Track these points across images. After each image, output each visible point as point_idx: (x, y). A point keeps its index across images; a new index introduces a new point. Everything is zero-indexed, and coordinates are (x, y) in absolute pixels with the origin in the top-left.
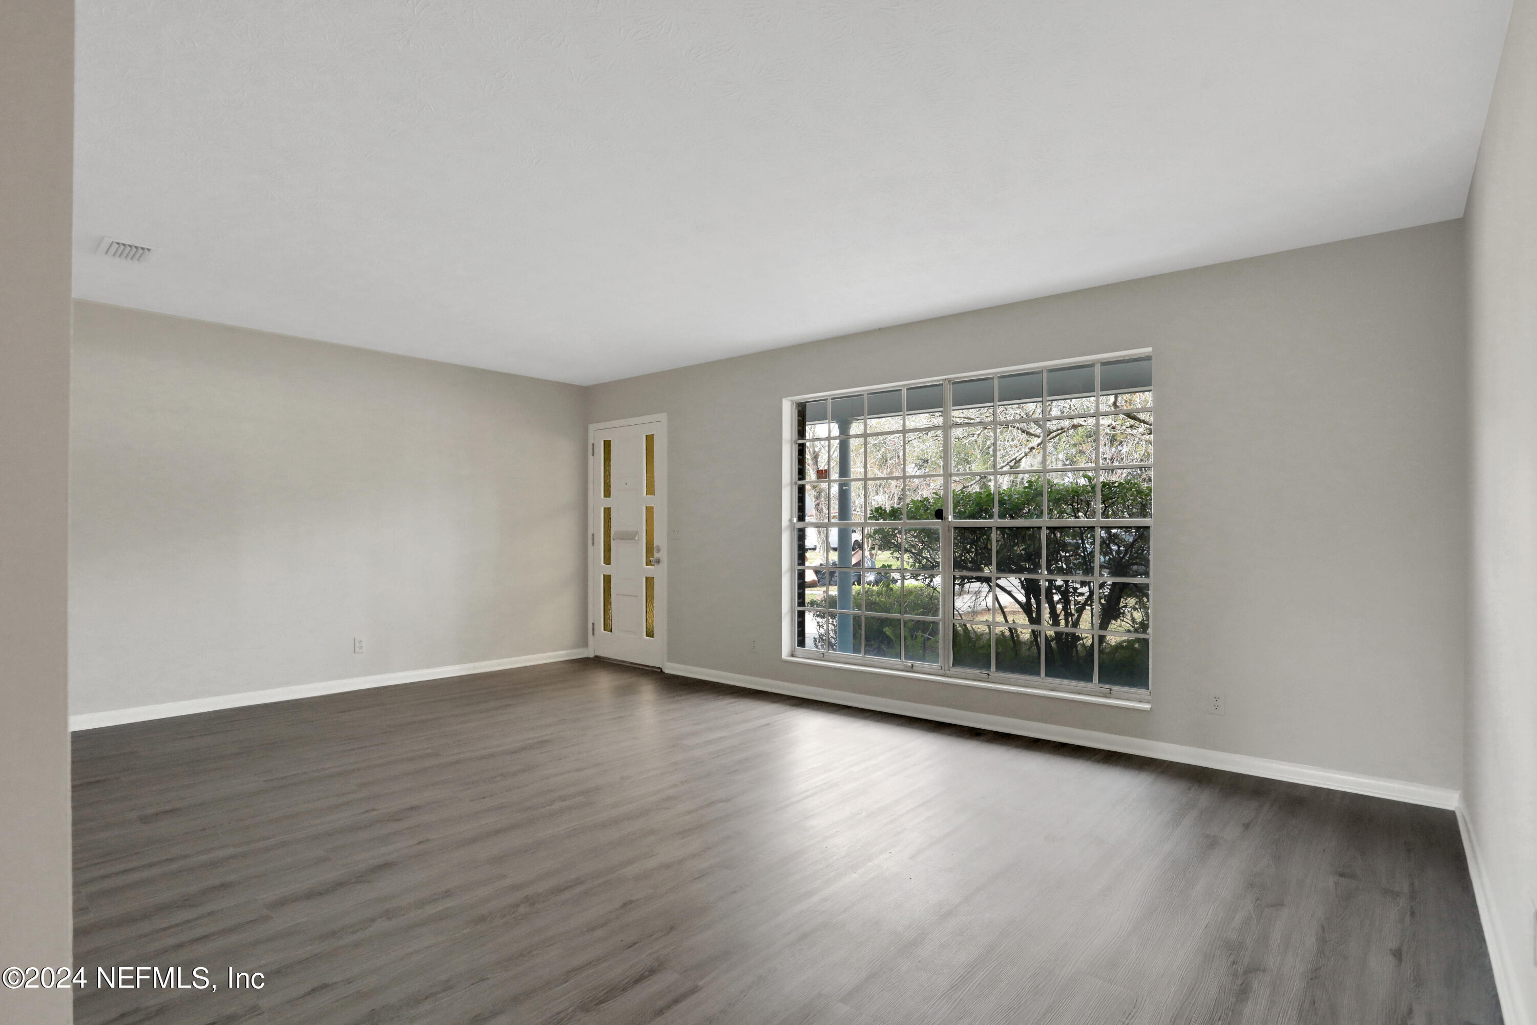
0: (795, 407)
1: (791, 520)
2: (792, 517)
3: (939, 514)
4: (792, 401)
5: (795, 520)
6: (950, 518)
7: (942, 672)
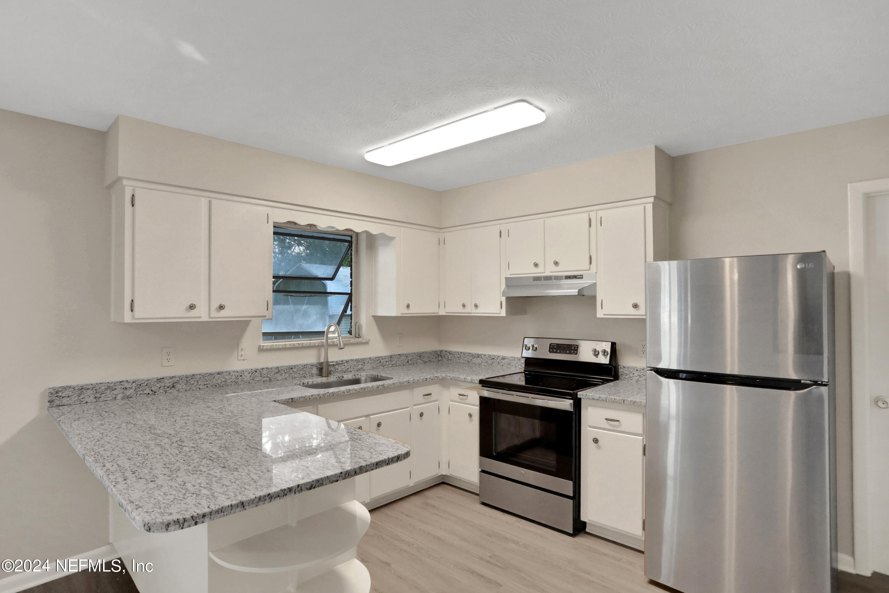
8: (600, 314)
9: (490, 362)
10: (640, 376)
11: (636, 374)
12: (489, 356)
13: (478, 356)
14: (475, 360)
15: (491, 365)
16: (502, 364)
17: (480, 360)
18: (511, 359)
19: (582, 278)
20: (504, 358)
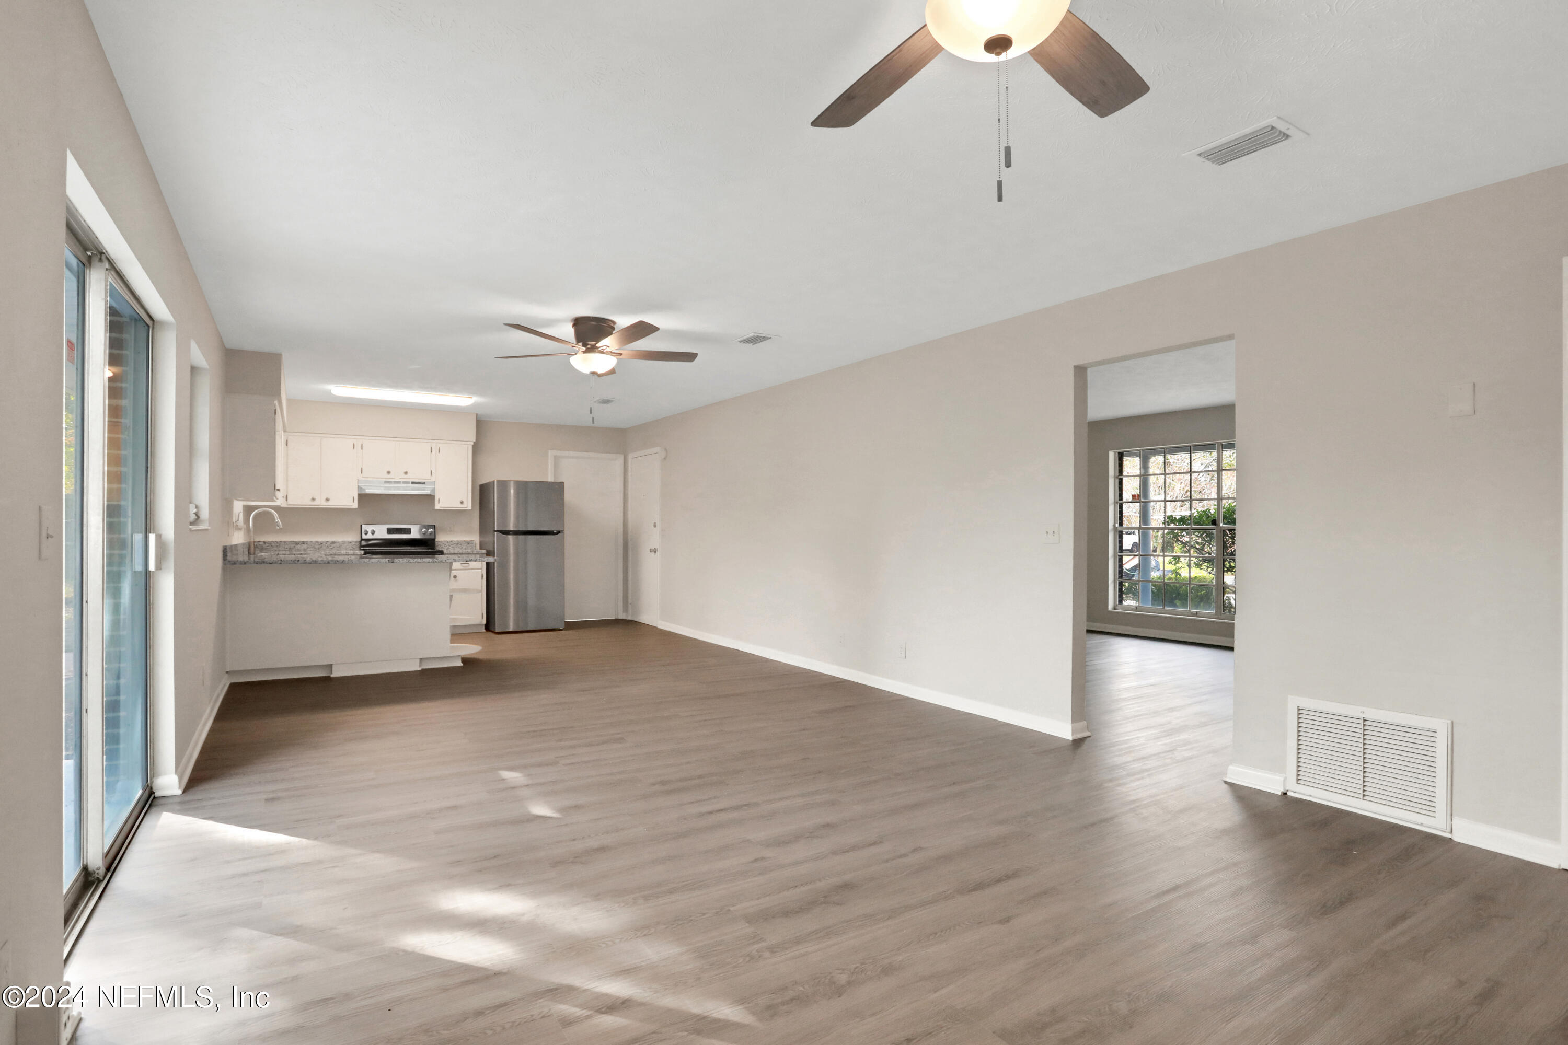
0: (1117, 455)
1: (1114, 525)
2: (1115, 523)
3: (1214, 522)
4: (1115, 452)
5: (1117, 525)
6: (1221, 525)
7: (1217, 616)
8: (437, 507)
9: (317, 547)
10: (449, 545)
11: (447, 544)
12: (317, 542)
13: (303, 543)
14: (299, 547)
15: (319, 549)
16: (331, 547)
17: (305, 546)
18: (341, 542)
19: (424, 484)
20: (333, 543)
